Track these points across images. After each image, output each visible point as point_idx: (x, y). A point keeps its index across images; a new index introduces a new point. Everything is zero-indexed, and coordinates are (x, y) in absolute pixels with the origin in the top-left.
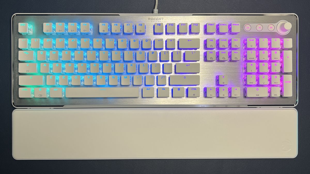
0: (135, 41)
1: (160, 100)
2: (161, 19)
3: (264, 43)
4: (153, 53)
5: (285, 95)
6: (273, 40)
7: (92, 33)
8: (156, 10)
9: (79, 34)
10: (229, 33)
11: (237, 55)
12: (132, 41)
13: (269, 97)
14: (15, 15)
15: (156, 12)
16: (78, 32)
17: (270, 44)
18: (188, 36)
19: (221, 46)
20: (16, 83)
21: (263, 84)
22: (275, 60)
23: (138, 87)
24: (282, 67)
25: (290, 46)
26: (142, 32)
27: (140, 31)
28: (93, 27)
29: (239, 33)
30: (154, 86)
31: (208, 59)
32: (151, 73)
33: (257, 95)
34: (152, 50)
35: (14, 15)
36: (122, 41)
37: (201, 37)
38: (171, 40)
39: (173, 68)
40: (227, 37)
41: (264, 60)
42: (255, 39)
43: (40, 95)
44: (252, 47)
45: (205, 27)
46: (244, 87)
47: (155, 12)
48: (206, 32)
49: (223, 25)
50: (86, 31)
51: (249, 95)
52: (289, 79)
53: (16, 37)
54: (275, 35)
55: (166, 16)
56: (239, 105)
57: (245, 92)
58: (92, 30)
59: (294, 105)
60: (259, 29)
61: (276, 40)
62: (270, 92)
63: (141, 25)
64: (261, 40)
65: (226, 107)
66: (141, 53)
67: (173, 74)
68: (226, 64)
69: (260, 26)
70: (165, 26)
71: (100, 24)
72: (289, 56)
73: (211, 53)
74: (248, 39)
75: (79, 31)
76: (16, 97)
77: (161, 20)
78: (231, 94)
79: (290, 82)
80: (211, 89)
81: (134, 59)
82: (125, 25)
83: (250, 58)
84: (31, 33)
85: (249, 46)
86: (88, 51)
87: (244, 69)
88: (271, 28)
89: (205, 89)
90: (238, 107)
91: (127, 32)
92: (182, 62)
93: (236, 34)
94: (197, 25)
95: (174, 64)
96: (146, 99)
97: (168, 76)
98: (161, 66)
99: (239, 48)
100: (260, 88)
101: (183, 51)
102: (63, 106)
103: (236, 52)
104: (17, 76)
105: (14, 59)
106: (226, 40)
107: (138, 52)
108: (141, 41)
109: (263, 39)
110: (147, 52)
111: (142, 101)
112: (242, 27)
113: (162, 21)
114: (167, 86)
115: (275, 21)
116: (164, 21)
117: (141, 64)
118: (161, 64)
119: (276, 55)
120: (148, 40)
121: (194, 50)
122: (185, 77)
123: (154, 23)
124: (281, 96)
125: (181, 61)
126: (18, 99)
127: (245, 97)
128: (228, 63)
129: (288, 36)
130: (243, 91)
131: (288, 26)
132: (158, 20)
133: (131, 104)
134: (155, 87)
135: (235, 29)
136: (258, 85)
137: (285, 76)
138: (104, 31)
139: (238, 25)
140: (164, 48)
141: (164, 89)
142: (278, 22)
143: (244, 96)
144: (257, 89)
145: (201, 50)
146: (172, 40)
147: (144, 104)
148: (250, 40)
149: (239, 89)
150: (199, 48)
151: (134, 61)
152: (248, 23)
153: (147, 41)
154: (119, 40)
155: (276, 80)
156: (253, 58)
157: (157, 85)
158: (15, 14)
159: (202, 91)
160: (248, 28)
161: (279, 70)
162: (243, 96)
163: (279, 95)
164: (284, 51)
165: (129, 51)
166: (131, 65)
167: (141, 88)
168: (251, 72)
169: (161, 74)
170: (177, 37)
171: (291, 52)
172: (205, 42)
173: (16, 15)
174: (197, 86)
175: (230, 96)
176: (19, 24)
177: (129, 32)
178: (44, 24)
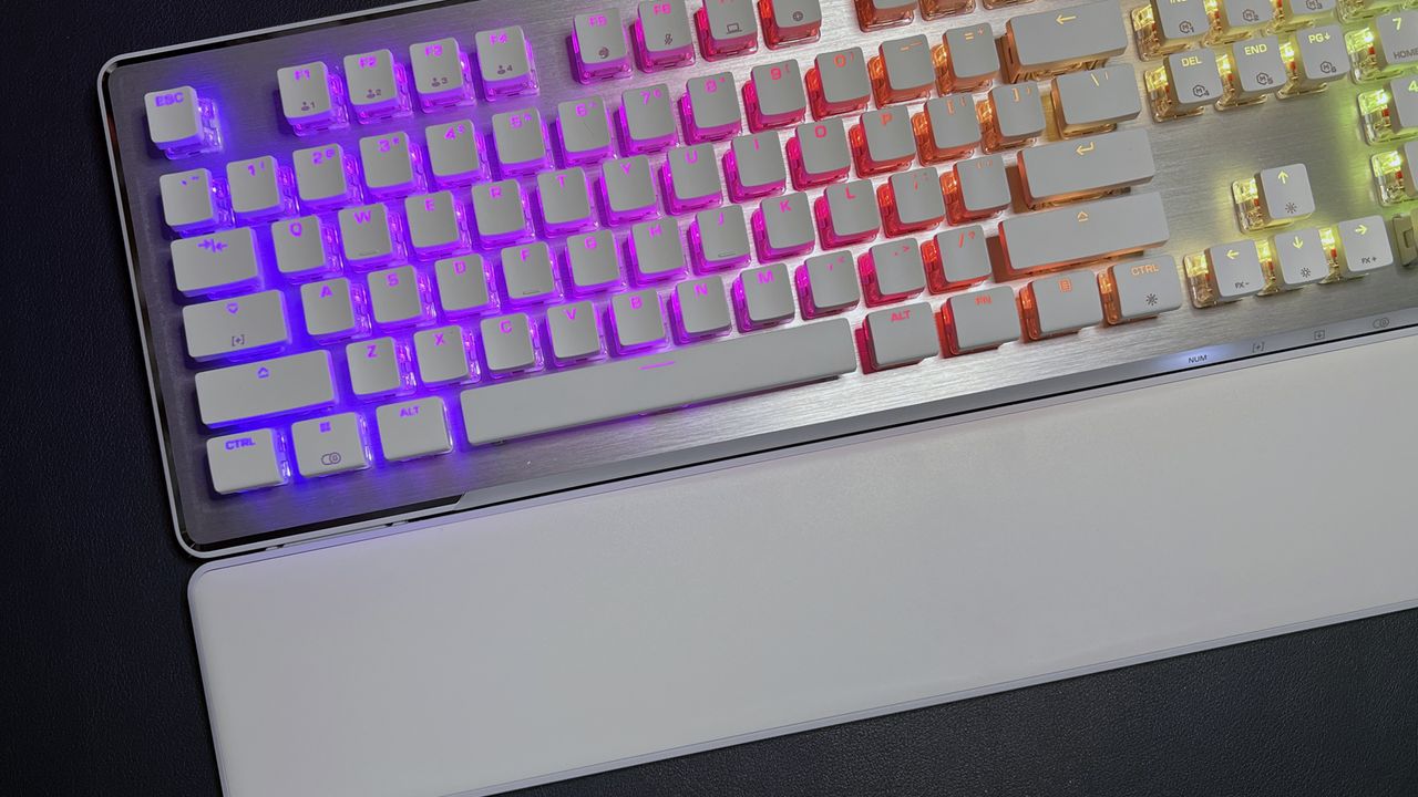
0: (776, 74)
1: (965, 368)
4: (886, 118)
19: (1235, 19)
26: (803, 21)
27: (795, 18)
32: (892, 232)
35: (110, 70)
36: (709, 89)
43: (326, 460)
50: (510, 68)
53: (138, 181)
56: (1384, 319)
65: (1319, 339)
66: (821, 132)
71: (580, 21)
76: (194, 495)
84: (217, 139)
86: (542, 178)
87: (1372, 125)
90: (1382, 327)
91: (730, 32)
102: (455, 499)
104: (177, 382)
110: (851, 119)
111: (869, 391)
117: (833, 192)
120: (849, 59)
128: (1281, 105)
138: (605, 52)
141: (980, 301)
143: (1397, 266)
151: (791, 187)
153: (841, 60)
158: (112, 62)
162: (1393, 260)
166: (782, 208)
167: (854, 321)
176: (150, 98)
177: (738, 30)
178: (285, 76)
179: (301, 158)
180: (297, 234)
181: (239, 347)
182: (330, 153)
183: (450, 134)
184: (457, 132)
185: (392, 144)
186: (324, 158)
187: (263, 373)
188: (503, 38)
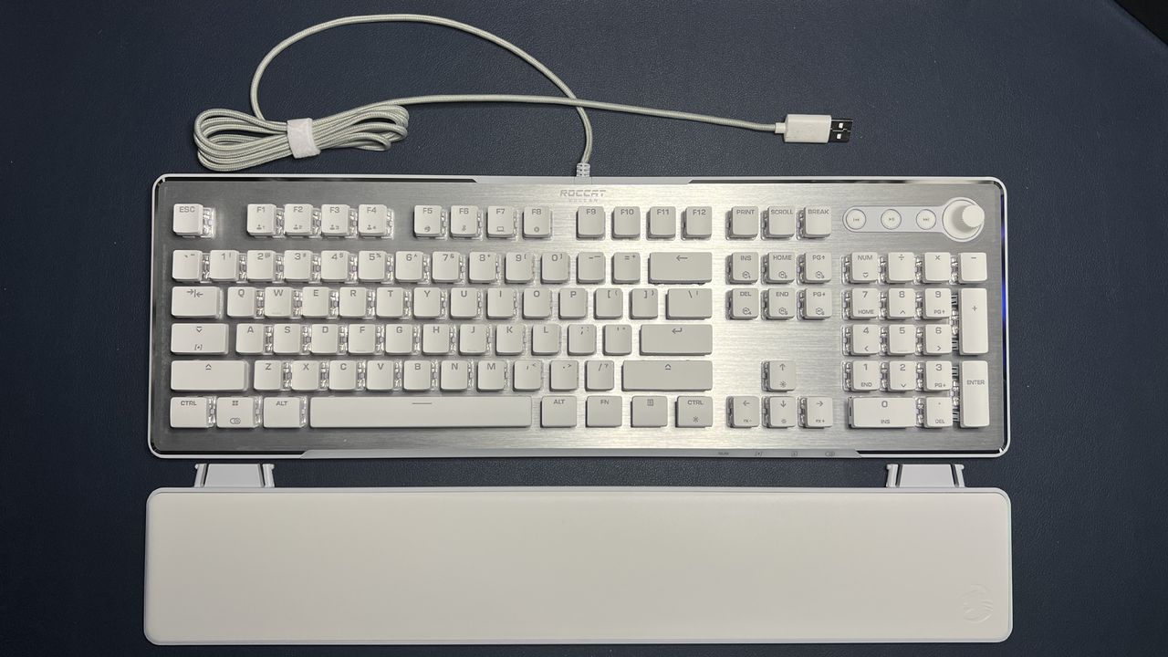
0: (519, 258)
1: (595, 434)
2: (600, 194)
3: (904, 267)
4: (573, 293)
5: (967, 423)
6: (929, 256)
7: (391, 233)
8: (584, 167)
9: (355, 236)
10: (800, 236)
11: (821, 302)
12: (511, 257)
13: (923, 427)
14: (164, 181)
15: (585, 173)
16: (350, 230)
17: (921, 269)
18: (678, 245)
19: (774, 276)
20: (163, 383)
21: (902, 389)
22: (937, 315)
23: (528, 394)
24: (957, 338)
25: (982, 275)
26: (540, 233)
27: (537, 229)
28: (396, 216)
29: (829, 235)
30: (576, 394)
31: (737, 312)
32: (569, 354)
33: (882, 421)
34: (572, 285)
35: (161, 181)
36: (482, 259)
37: (719, 247)
38: (627, 258)
39: (635, 338)
40: (795, 247)
41: (903, 315)
42: (875, 255)
43: (233, 421)
44: (867, 279)
45: (729, 216)
46: (847, 397)
47: (581, 173)
48: (731, 235)
49: (781, 212)
50: (374, 228)
51: (859, 421)
52: (978, 372)
53: (164, 246)
54: (936, 241)
55: (613, 186)
56: (832, 452)
57: (849, 410)
58: (392, 224)
59: (998, 452)
60: (891, 225)
61: (938, 258)
62: (922, 412)
63: (539, 211)
64: (893, 257)
65: (793, 456)
66: (537, 294)
67: (635, 356)
68: (791, 328)
69: (891, 214)
70: (610, 214)
71: (418, 209)
72: (978, 305)
73: (745, 294)
74: (855, 256)
75: (353, 229)
76: (161, 423)
77: (599, 197)
78: (805, 418)
79: (983, 382)
80: (745, 403)
81: (519, 312)
82: (492, 210)
83: (862, 312)
84: (211, 232)
85: (857, 277)
86: (379, 289)
87: (845, 344)
88: (925, 219)
89: (730, 404)
90: (830, 457)
91: (498, 231)
92: (661, 320)
93: (820, 238)
94: (705, 212)
95: (636, 326)
96: (553, 432)
97: (618, 362)
98: (600, 333)
99: (829, 281)
100: (891, 400)
101: (662, 290)
102: (302, 452)
103: (819, 294)
104: (164, 362)
105: (158, 311)
106: (789, 258)
107: (528, 291)
108: (537, 259)
109: (899, 254)
110: (555, 290)
111: (542, 436)
112: (842, 218)
113: (601, 198)
114: (616, 391)
115: (938, 198)
116: (607, 199)
117: (538, 327)
118: (600, 325)
119: (940, 302)
120: (559, 257)
121: (696, 286)
122: (668, 366)
123: (576, 206)
124: (957, 426)
125: (657, 317)
126: (166, 432)
127: (850, 427)
128: (798, 323)
129: (972, 246)
130: (843, 407)
131: (975, 216)
132: (589, 198)
133: (507, 447)
134: (581, 395)
135: (815, 225)
136: (888, 391)
137: (966, 364)
138: (428, 228)
139: (826, 212)
140: (608, 278)
141: (604, 401)
142: (948, 204)
143: (844, 426)
144: (885, 405)
145: (718, 287)
146: (631, 258)
147: (546, 446)
148: (861, 258)
149: (828, 402)
150: (709, 281)
151: (518, 318)
152: (857, 206)
153: (555, 257)
154: (474, 256)
155: (940, 374)
156: (871, 312)
157: (587, 390)
158: (163, 177)
159: (720, 409)
160: (855, 219)
161: (947, 348)
162: (843, 422)
163: (949, 422)
164: (964, 291)
165: (502, 289)
166: (509, 330)
167: (536, 397)
168: (865, 352)
169: (599, 356)
170: (644, 248)
171: (982, 293)
172: (729, 262)
173: (167, 179)
174: (707, 394)
175: (804, 424)
176: (177, 207)
177: (501, 231)
178: (252, 208)
179: (252, 254)
180: (241, 296)
181: (198, 351)
182: (268, 255)
183: (334, 257)
184: (338, 256)
185: (302, 256)
186: (264, 257)
187: (208, 368)
188: (374, 210)
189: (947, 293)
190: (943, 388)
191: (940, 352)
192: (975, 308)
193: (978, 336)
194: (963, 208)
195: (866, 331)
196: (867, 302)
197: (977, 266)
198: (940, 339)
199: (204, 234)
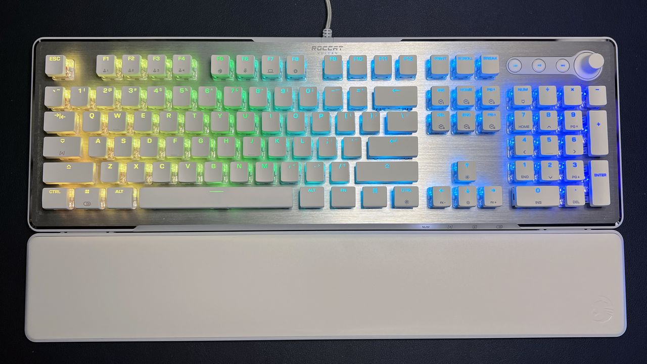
1: (337, 214)
2: (339, 48)
3: (549, 96)
4: (321, 116)
5: (594, 203)
6: (567, 89)
7: (195, 76)
8: (328, 31)
9: (170, 79)
10: (477, 75)
11: (493, 120)
12: (277, 93)
13: (564, 207)
14: (40, 41)
15: (329, 35)
16: (167, 74)
17: (561, 98)
18: (393, 82)
19: (460, 103)
20: (38, 180)
21: (549, 180)
22: (573, 129)
23: (290, 185)
24: (587, 145)
25: (603, 101)
26: (298, 75)
27: (296, 71)
28: (199, 63)
29: (497, 74)
30: (323, 185)
31: (435, 128)
32: (318, 158)
33: (536, 202)
34: (320, 110)
35: (38, 42)
36: (258, 92)
37: (422, 84)
38: (358, 91)
39: (364, 148)
40: (473, 83)
41: (549, 129)
42: (529, 87)
44: (525, 104)
45: (428, 64)
46: (510, 187)
47: (326, 35)
48: (429, 75)
49: (465, 58)
50: (184, 70)
51: (520, 203)
52: (602, 168)
53: (40, 85)
54: (570, 80)
55: (348, 43)
56: (501, 225)
57: (512, 196)
58: (196, 70)
59: (614, 225)
60: (538, 69)
61: (572, 90)
62: (563, 196)
64: (542, 89)
65: (474, 228)
66: (296, 117)
67: (364, 159)
68: (472, 139)
69: (539, 62)
70: (346, 61)
71: (214, 58)
72: (600, 122)
73: (441, 116)
74: (516, 88)
75: (170, 73)
76: (37, 208)
77: (338, 51)
78: (483, 200)
79: (604, 175)
80: (441, 192)
81: (283, 130)
82: (265, 60)
83: (521, 127)
84: (71, 76)
85: (517, 102)
86: (187, 114)
87: (510, 150)
88: (562, 66)
89: (430, 192)
90: (499, 228)
91: (269, 73)
92: (381, 135)
93: (490, 77)
94: (412, 58)
95: (365, 139)
96: (308, 212)
97: (352, 164)
98: (339, 145)
99: (498, 106)
100: (542, 188)
101: (383, 114)
102: (133, 227)
103: (492, 115)
104: (39, 164)
105: (35, 130)
106: (470, 90)
107: (290, 116)
109: (546, 87)
110: (308, 114)
111: (300, 215)
112: (504, 63)
113: (340, 51)
114: (351, 184)
115: (571, 51)
116: (343, 52)
117: (296, 140)
118: (339, 139)
119: (574, 120)
123: (323, 57)
124: (588, 206)
125: (379, 132)
126: (41, 213)
127: (513, 207)
128: (477, 137)
129: (597, 82)
130: (508, 194)
131: (597, 61)
132: (332, 51)
133: (276, 223)
134: (327, 186)
135: (489, 67)
136: (540, 182)
137: (593, 163)
138: (220, 71)
139: (495, 58)
140: (345, 106)
142: (577, 55)
143: (510, 206)
144: (538, 191)
145: (421, 112)
146: (361, 90)
147: (303, 222)
148: (520, 90)
149: (499, 189)
150: (416, 107)
151: (283, 134)
152: (515, 56)
153: (308, 91)
154: (252, 90)
155: (576, 170)
156: (528, 127)
157: (331, 182)
158: (39, 39)
159: (423, 196)
160: (515, 65)
161: (580, 151)
162: (508, 205)
163: (582, 202)
164: (591, 112)
165: (271, 113)
166: (277, 142)
167: (296, 188)
168: (524, 154)
169: (339, 160)
170: (370, 85)
171: (604, 113)
172: (429, 94)
173: (42, 40)
174: (414, 185)
175: (482, 206)
176: (48, 57)
177: (272, 72)
178: (99, 58)
180: (92, 118)
181: (62, 156)
189: (579, 114)
190: (577, 179)
191: (575, 154)
192: (599, 124)
193: (601, 143)
194: (589, 56)
195: (525, 140)
196: (524, 120)
197: (599, 95)
198: (575, 146)
199: (68, 77)
